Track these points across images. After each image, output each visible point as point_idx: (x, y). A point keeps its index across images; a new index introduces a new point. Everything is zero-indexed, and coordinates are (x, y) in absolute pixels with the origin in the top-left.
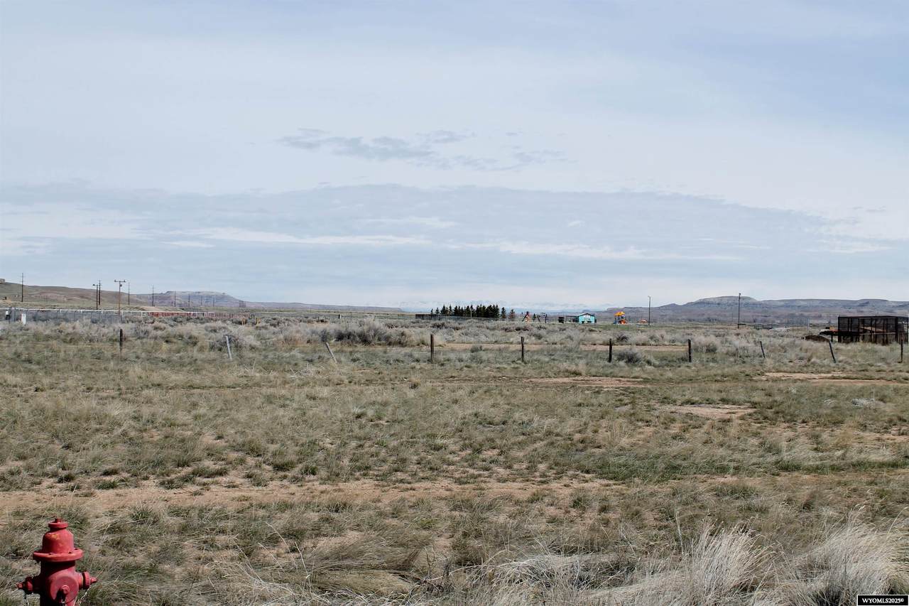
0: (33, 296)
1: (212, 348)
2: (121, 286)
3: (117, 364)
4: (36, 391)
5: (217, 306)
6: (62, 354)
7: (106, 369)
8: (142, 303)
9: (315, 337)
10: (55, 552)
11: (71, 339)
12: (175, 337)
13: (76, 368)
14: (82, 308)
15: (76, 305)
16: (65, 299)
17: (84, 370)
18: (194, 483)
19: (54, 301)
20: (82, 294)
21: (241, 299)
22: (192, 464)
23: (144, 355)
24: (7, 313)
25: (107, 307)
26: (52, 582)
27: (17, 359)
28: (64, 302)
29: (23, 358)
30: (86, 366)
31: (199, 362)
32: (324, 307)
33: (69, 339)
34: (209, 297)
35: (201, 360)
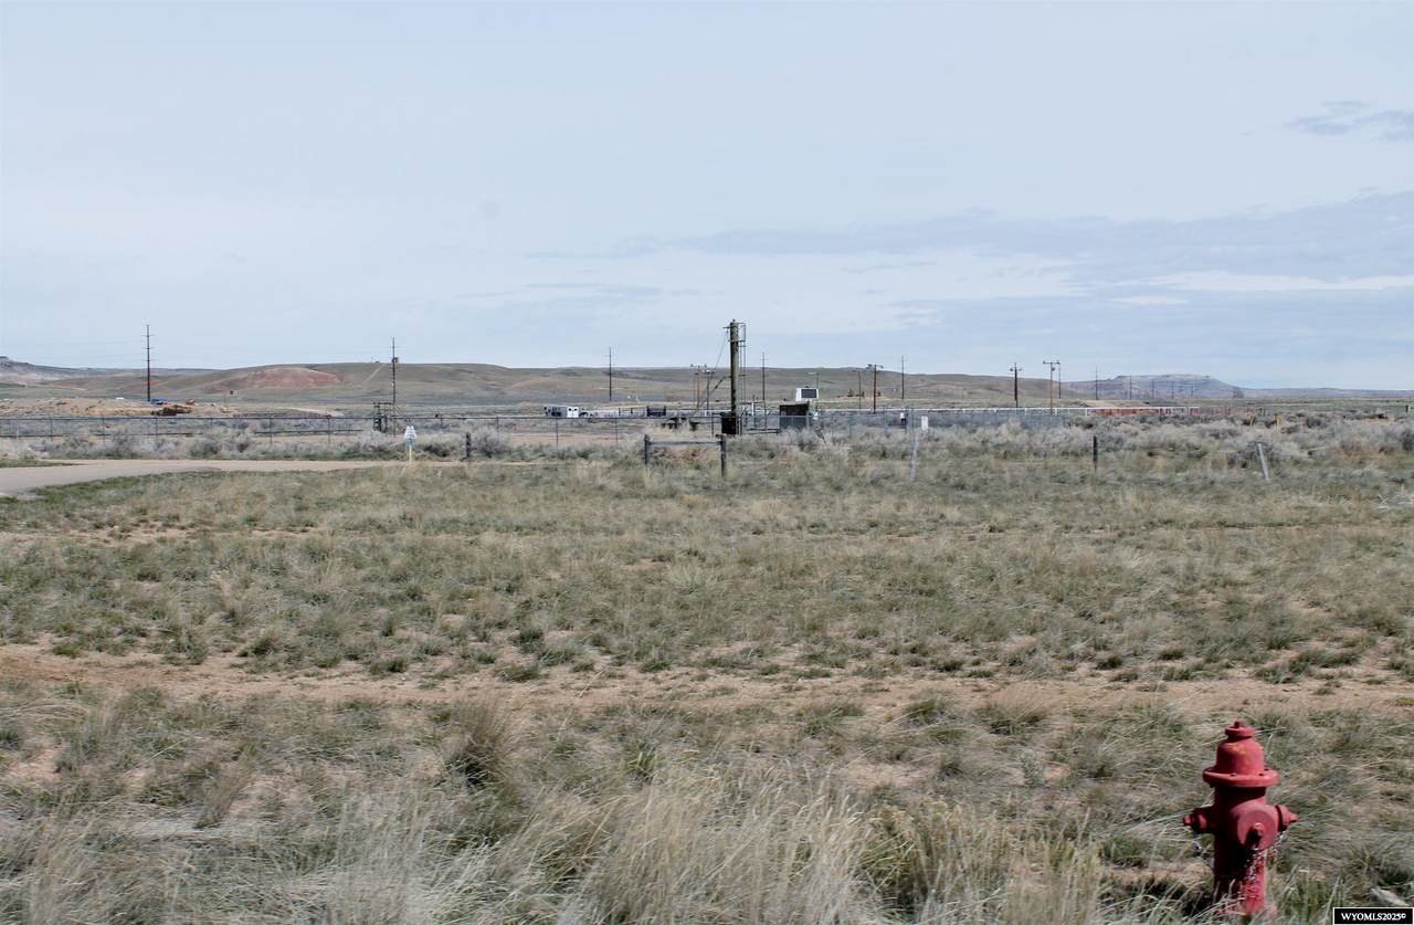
0: (918, 390)
1: (1231, 463)
2: (1053, 369)
3: (1094, 490)
4: (991, 531)
5: (1196, 397)
6: (1007, 476)
7: (1079, 498)
8: (1080, 396)
9: (1392, 442)
10: (1239, 772)
11: (1005, 453)
12: (1162, 446)
13: (1036, 496)
14: (994, 406)
15: (984, 401)
16: (965, 393)
17: (1047, 500)
18: (1310, 675)
19: (947, 395)
20: (990, 385)
21: (1236, 385)
22: (1292, 645)
23: (1129, 476)
24: (902, 416)
25: (1029, 404)
26: (1238, 817)
27: (944, 484)
28: (963, 397)
29: (952, 481)
30: (1049, 494)
31: (1218, 485)
32: (1374, 393)
33: (1002, 452)
34: (1184, 383)
35: (1222, 483)
